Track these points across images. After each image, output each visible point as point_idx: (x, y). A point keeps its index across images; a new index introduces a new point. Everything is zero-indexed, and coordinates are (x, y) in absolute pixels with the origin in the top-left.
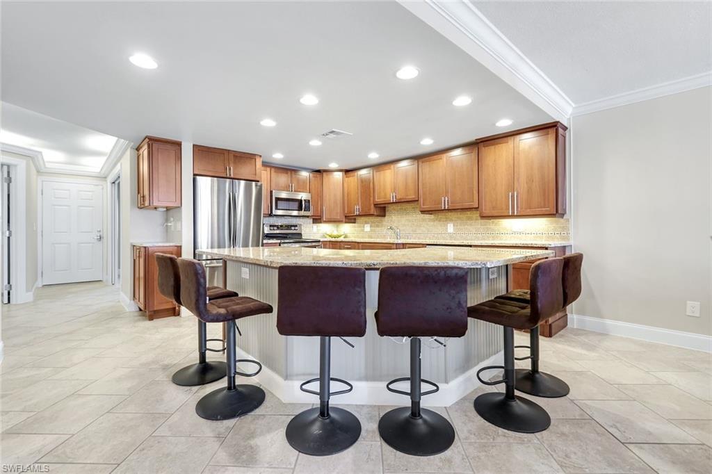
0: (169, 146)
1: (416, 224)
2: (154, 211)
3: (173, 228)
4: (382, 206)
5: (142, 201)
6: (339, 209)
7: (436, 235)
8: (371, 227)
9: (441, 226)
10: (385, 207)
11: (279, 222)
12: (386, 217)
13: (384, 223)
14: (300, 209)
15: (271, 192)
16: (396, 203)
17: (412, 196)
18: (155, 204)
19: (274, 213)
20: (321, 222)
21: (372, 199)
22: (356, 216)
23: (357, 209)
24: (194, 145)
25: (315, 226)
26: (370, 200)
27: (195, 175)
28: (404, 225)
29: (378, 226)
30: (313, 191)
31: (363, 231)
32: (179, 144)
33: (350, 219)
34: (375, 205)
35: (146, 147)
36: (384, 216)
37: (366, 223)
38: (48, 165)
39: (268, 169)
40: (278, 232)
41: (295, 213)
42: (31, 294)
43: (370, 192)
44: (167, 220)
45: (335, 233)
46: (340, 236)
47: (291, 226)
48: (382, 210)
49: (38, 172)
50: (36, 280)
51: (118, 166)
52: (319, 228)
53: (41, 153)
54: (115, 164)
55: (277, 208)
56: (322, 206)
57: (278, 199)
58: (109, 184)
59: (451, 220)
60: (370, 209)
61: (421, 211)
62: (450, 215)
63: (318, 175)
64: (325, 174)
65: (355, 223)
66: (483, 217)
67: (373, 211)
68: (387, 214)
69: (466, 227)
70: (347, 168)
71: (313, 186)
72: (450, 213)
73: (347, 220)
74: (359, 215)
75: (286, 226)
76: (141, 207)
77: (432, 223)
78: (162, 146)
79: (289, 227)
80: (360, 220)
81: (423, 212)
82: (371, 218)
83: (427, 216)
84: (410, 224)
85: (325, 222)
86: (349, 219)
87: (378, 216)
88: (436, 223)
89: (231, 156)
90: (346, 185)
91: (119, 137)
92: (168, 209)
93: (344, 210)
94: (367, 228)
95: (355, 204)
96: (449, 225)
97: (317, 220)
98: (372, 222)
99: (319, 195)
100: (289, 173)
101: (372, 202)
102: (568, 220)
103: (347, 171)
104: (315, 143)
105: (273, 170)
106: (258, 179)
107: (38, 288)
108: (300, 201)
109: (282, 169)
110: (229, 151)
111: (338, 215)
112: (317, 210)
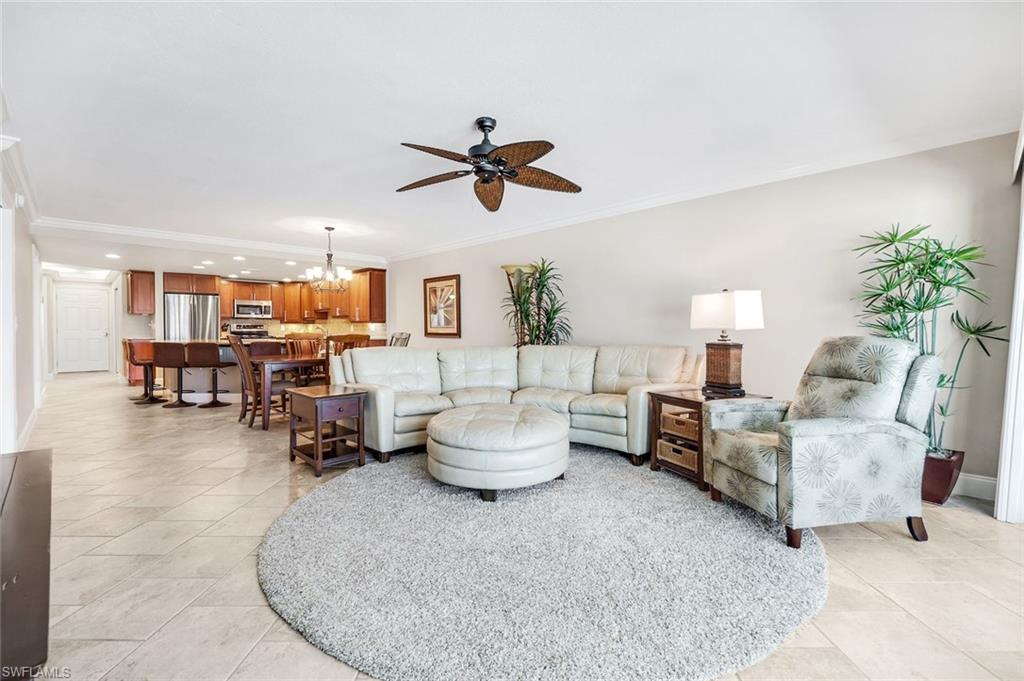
0: (145, 275)
3: (150, 328)
5: (130, 309)
11: (246, 323)
15: (233, 301)
18: (137, 312)
19: (236, 316)
24: (163, 273)
25: (281, 327)
27: (165, 293)
30: (275, 298)
32: (153, 273)
35: (129, 276)
36: (327, 319)
39: (230, 283)
40: (244, 330)
44: (148, 322)
48: (323, 315)
50: (53, 368)
53: (58, 272)
55: (238, 313)
56: (284, 309)
57: (238, 306)
58: (113, 290)
63: (281, 286)
64: (286, 285)
71: (275, 294)
75: (252, 326)
78: (140, 275)
85: (288, 322)
89: (195, 278)
91: (112, 269)
93: (299, 314)
99: (281, 303)
100: (250, 285)
105: (235, 284)
106: (217, 293)
107: (54, 374)
108: (260, 307)
109: (243, 283)
110: (192, 275)
111: (297, 318)
112: (279, 314)
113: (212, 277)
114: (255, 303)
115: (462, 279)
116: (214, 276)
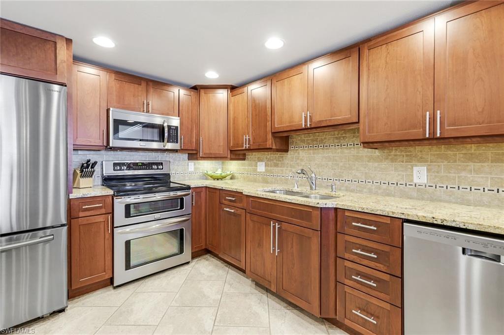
1: (341, 164)
4: (285, 134)
6: (222, 141)
7: (384, 186)
8: (265, 166)
9: (396, 169)
10: (287, 138)
12: (289, 153)
13: (286, 162)
14: (162, 138)
16: (311, 128)
19: (111, 145)
20: (197, 159)
21: (269, 124)
22: (246, 150)
23: (246, 140)
26: (266, 126)
29: (276, 165)
30: (184, 114)
33: (238, 154)
34: (273, 133)
36: (287, 151)
37: (260, 160)
41: (155, 145)
43: (266, 115)
45: (219, 173)
46: (224, 177)
47: (154, 164)
48: (283, 142)
52: (197, 166)
56: (198, 135)
59: (422, 160)
60: (265, 141)
61: (364, 143)
62: (417, 150)
64: (202, 91)
65: (244, 159)
67: (270, 142)
68: (291, 147)
69: (463, 174)
72: (418, 148)
73: (233, 157)
74: (249, 150)
75: (143, 164)
77: (376, 164)
79: (149, 166)
80: (251, 156)
81: (367, 144)
82: (266, 153)
83: (367, 152)
84: (330, 163)
85: (204, 158)
86: (236, 154)
87: (278, 150)
88: (384, 164)
90: (231, 107)
93: (228, 143)
94: (261, 167)
95: (244, 134)
96: (415, 168)
97: (193, 155)
98: (269, 160)
100: (144, 84)
101: (269, 129)
103: (234, 88)
106: (65, 81)
111: (222, 150)
112: (191, 142)
114: (150, 119)
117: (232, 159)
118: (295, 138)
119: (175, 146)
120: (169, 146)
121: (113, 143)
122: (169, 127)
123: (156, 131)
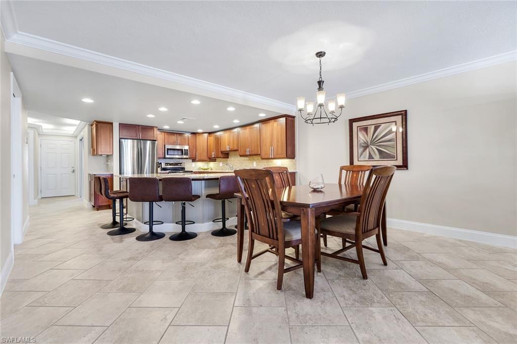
0: (106, 125)
1: (241, 162)
2: (101, 157)
3: (110, 165)
5: (94, 152)
6: (205, 154)
9: (251, 163)
10: (228, 153)
11: (172, 161)
12: (229, 159)
13: (228, 162)
14: (182, 154)
15: (165, 145)
16: (231, 151)
17: (236, 148)
18: (100, 153)
23: (213, 154)
24: (119, 124)
25: (194, 164)
26: (218, 149)
27: (120, 139)
28: (236, 163)
30: (190, 144)
31: (219, 166)
32: (112, 124)
34: (221, 152)
35: (95, 125)
36: (228, 158)
37: (220, 161)
38: (44, 131)
39: (163, 133)
40: (169, 167)
41: (179, 157)
42: (36, 200)
43: (219, 145)
44: (107, 161)
45: (206, 167)
46: (208, 169)
47: (178, 164)
48: (226, 155)
49: (39, 134)
50: (38, 194)
51: (82, 133)
54: (81, 131)
55: (168, 154)
56: (196, 152)
57: (168, 149)
58: (78, 141)
59: (255, 160)
60: (219, 154)
61: (240, 156)
63: (193, 135)
64: (197, 135)
65: (215, 161)
66: (263, 159)
67: (221, 155)
69: (261, 163)
70: (210, 131)
71: (190, 141)
74: (216, 158)
75: (175, 164)
76: (93, 155)
77: (248, 162)
78: (103, 125)
80: (217, 160)
82: (221, 159)
85: (198, 161)
86: (211, 159)
87: (223, 158)
89: (140, 128)
90: (208, 141)
91: (81, 121)
92: (108, 156)
93: (208, 155)
94: (221, 164)
95: (212, 152)
96: (254, 163)
97: (194, 160)
98: (223, 161)
99: (194, 147)
100: (176, 135)
101: (220, 150)
102: (296, 160)
103: (210, 133)
104: (180, 122)
105: (166, 133)
106: (155, 139)
107: (39, 199)
108: (182, 150)
109: (171, 133)
110: (139, 125)
111: (205, 158)
112: (193, 155)
113: (152, 128)
114: (178, 147)
115: (408, 112)
116: (153, 127)
117: (209, 161)
118: (231, 153)
119: (187, 157)
120: (185, 157)
121: (167, 156)
122: (185, 150)
123: (180, 151)
